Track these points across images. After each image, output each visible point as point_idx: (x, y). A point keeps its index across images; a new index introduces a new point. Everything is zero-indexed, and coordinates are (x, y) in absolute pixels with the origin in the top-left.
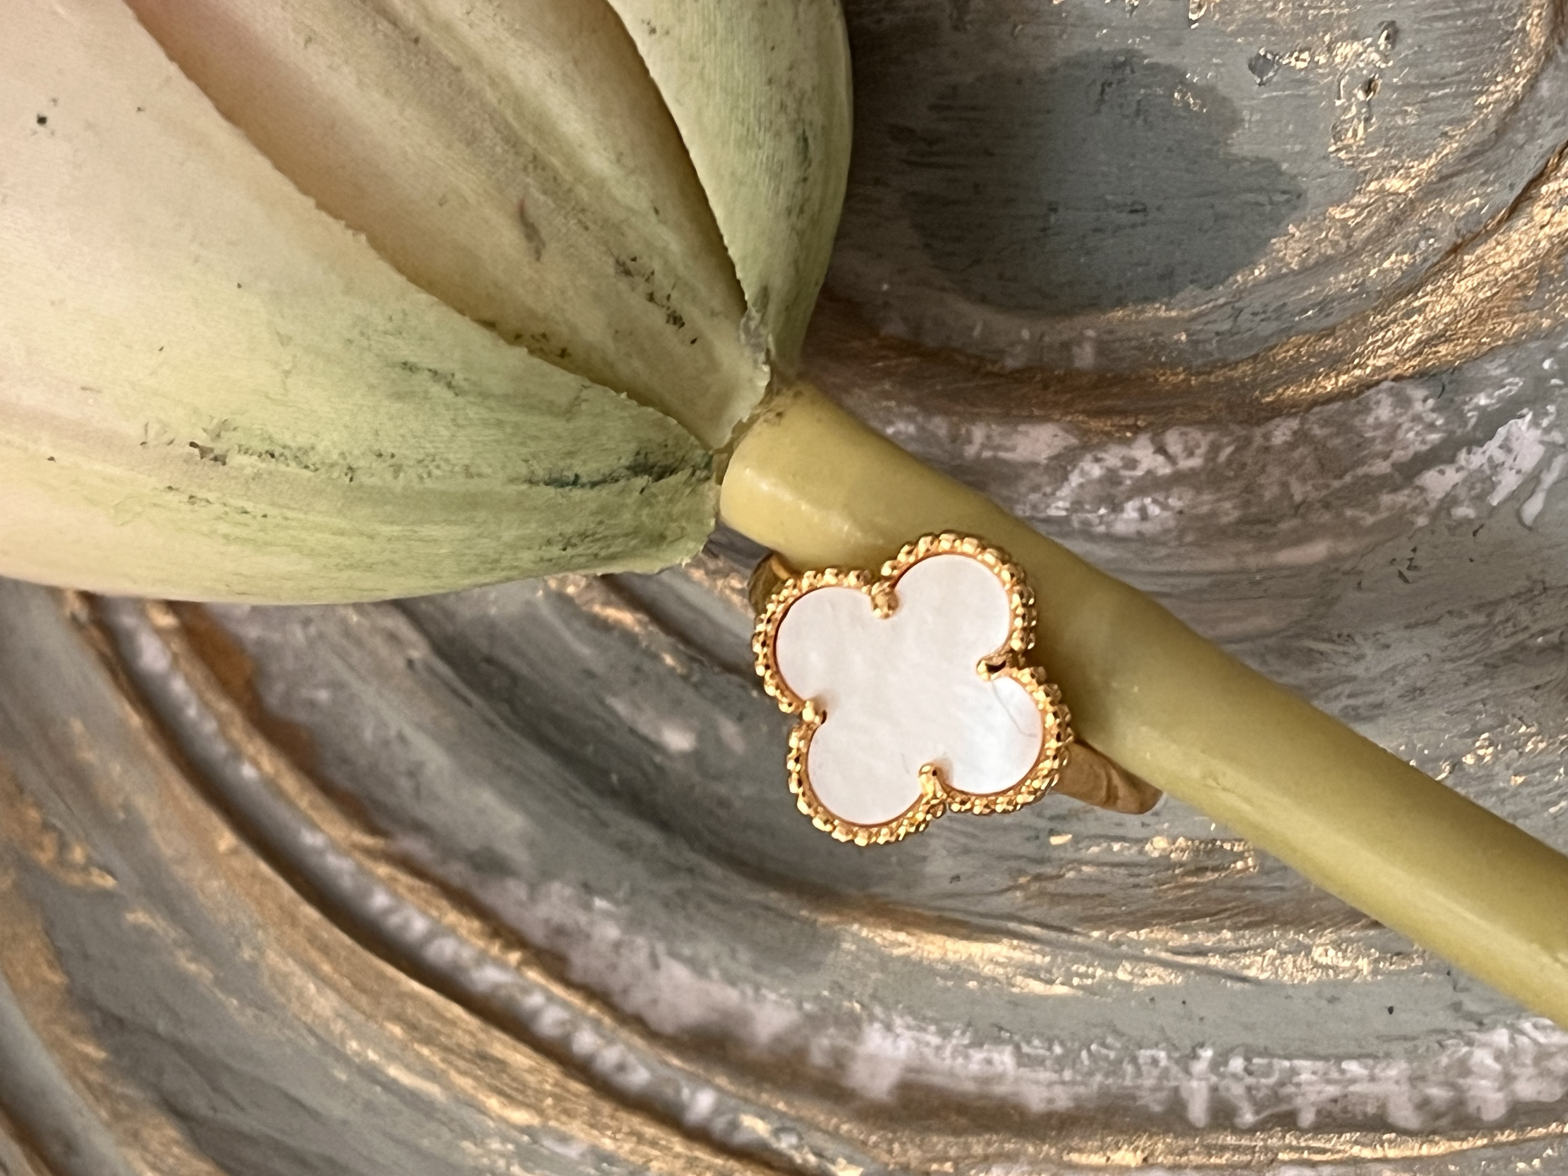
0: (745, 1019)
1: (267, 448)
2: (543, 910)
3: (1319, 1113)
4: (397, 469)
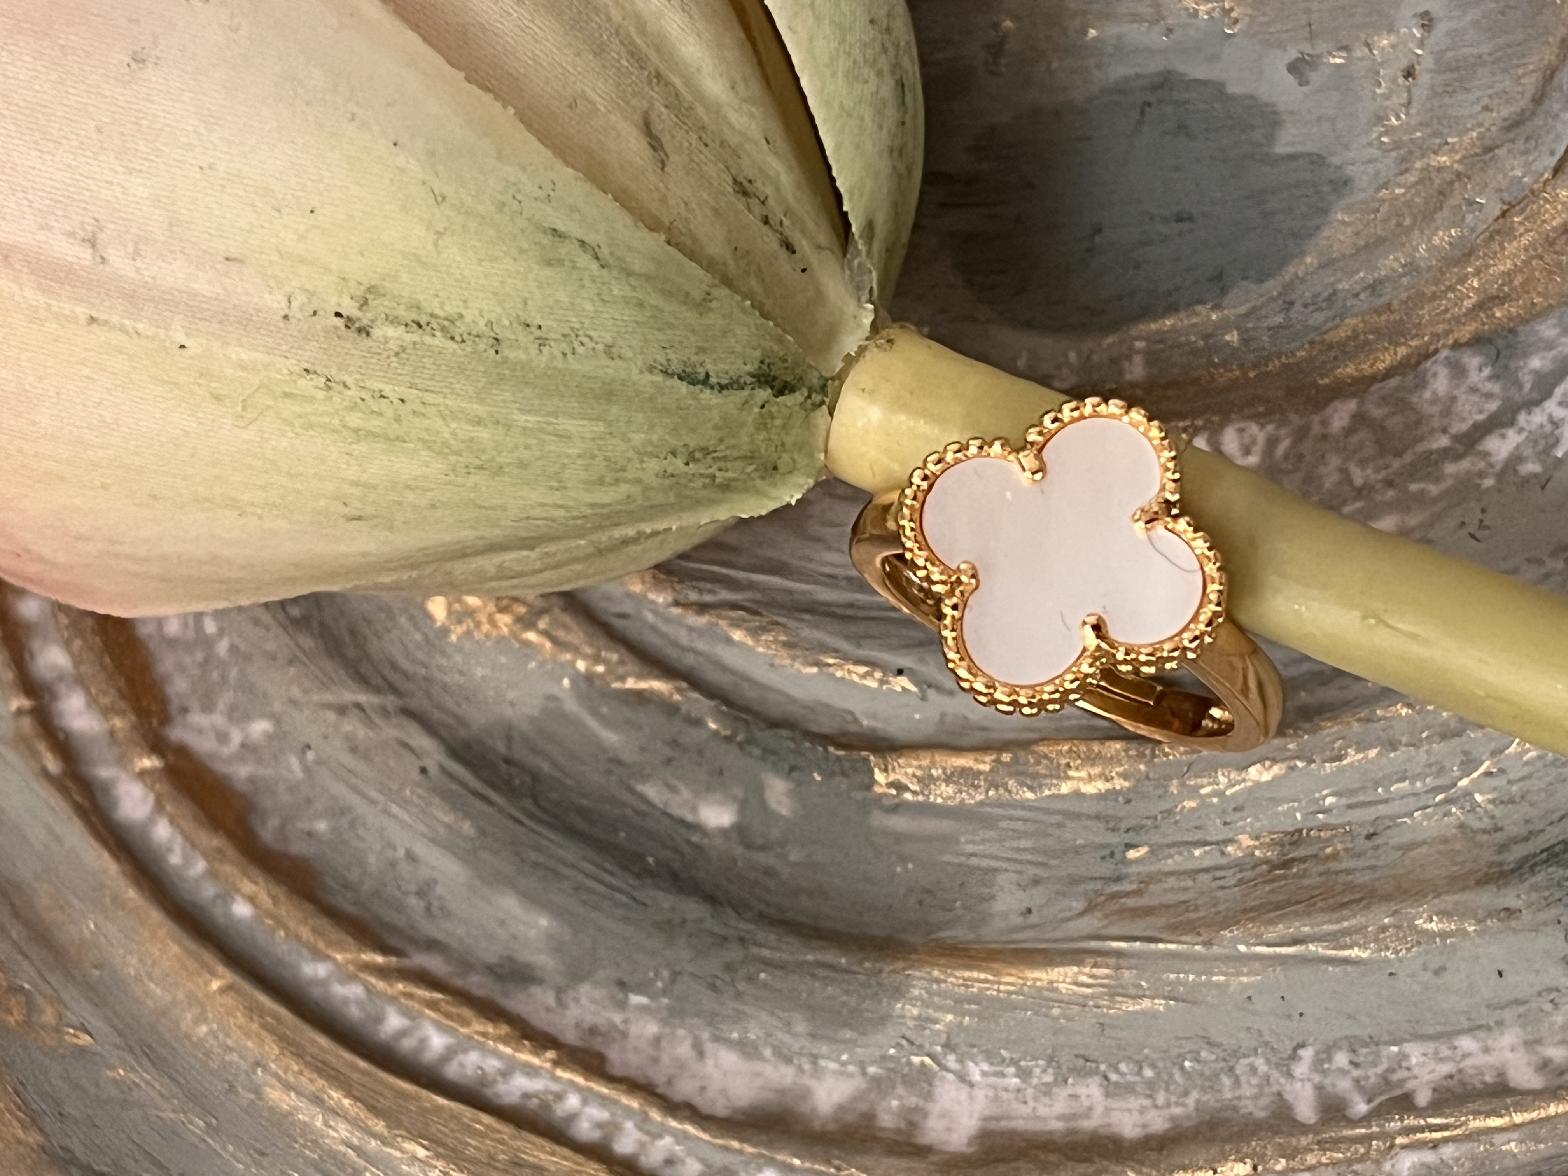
0: (806, 1094)
1: (415, 316)
2: (573, 1013)
3: (1435, 1090)
4: (542, 342)
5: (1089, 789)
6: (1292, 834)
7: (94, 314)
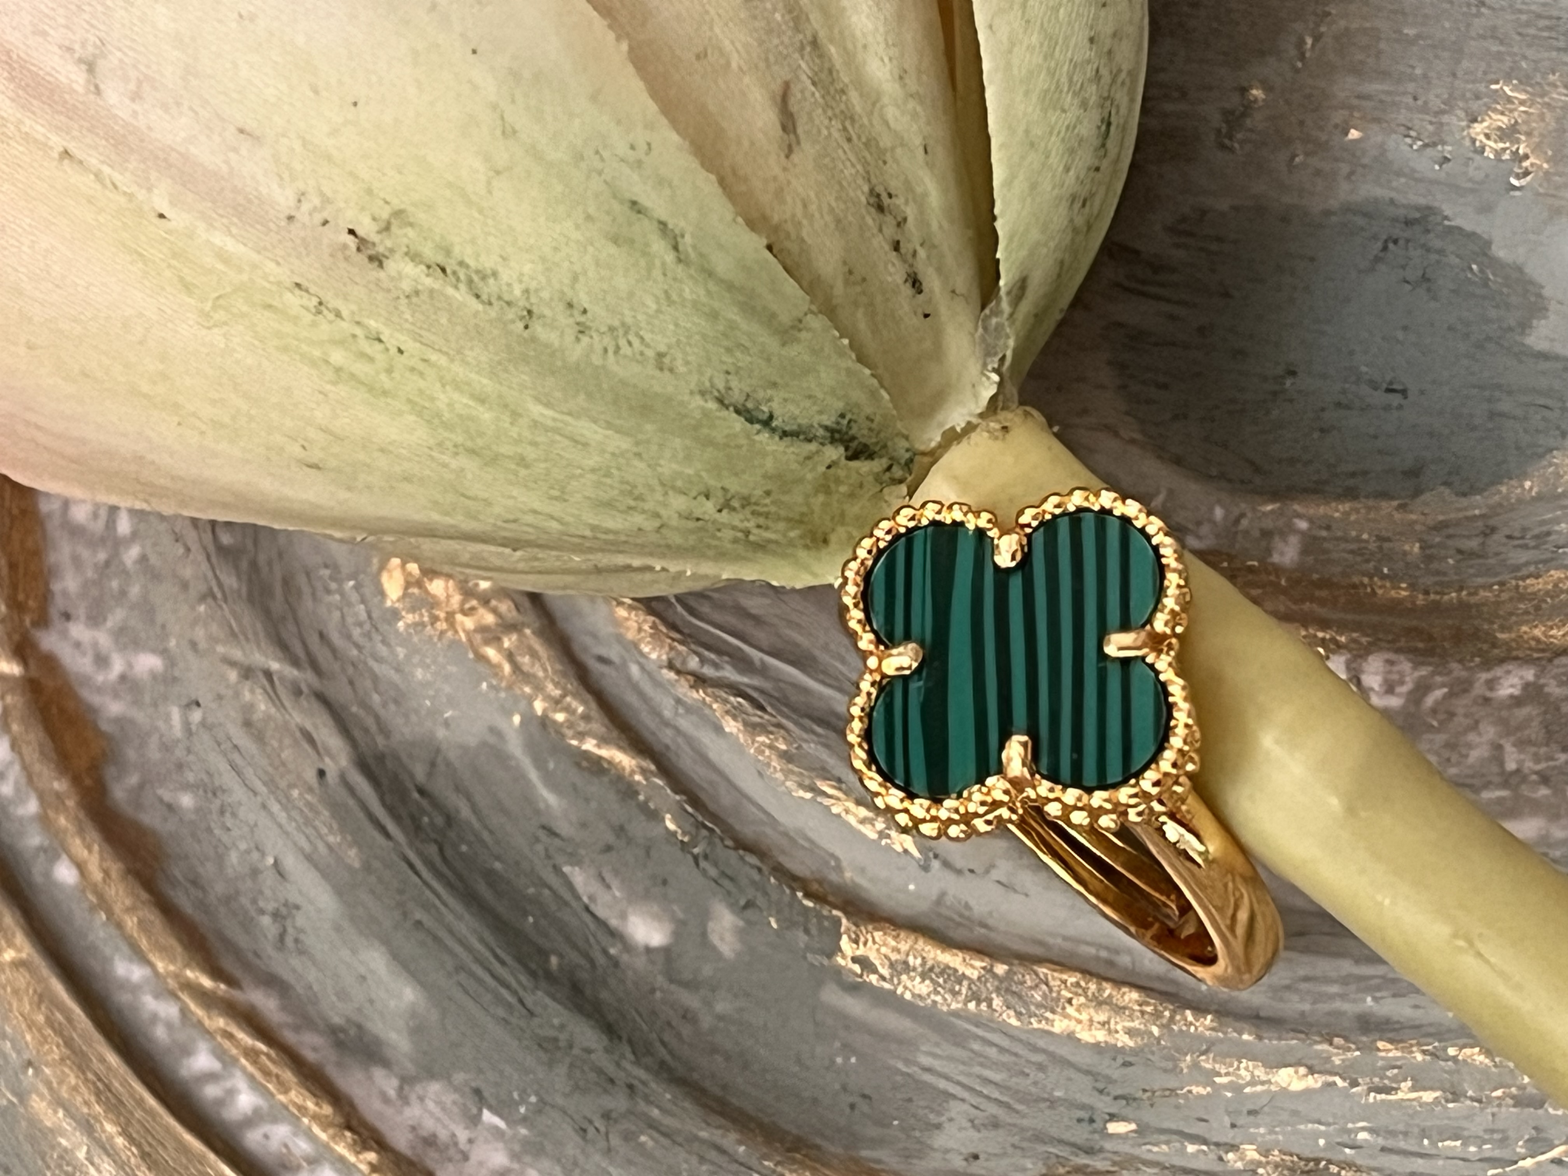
1: (440, 259)
2: (413, 1113)
4: (582, 330)
5: (1086, 1036)
6: (1308, 1160)
7: (72, 147)
